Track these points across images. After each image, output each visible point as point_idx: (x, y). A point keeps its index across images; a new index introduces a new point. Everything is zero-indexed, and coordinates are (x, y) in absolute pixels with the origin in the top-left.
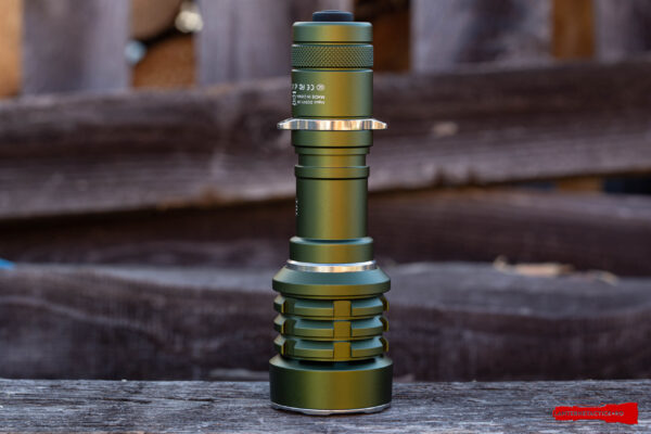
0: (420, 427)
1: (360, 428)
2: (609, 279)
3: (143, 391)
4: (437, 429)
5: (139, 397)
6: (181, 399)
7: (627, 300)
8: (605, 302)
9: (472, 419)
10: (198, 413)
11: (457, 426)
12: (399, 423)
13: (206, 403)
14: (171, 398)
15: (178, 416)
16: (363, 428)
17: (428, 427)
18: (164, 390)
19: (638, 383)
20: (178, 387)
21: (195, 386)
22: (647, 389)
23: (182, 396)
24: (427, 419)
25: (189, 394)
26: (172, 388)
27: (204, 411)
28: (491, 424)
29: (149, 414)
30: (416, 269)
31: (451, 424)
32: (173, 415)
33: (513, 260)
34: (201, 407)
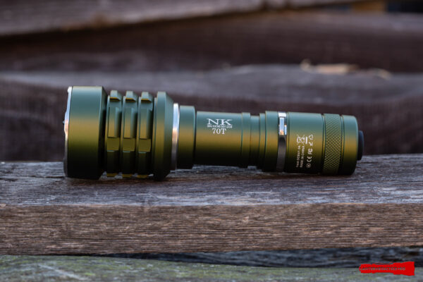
0: (216, 196)
1: (170, 198)
2: (384, 75)
3: (15, 171)
4: (229, 197)
5: (10, 176)
6: (41, 177)
7: (394, 91)
8: (377, 93)
9: (257, 190)
10: (50, 188)
11: (244, 195)
12: (200, 194)
13: (59, 180)
14: (34, 176)
15: (34, 190)
16: (173, 198)
17: (222, 196)
18: (30, 170)
19: (387, 157)
20: (41, 167)
21: (54, 166)
22: (394, 163)
23: (42, 174)
24: (223, 190)
25: (47, 173)
26: (36, 168)
27: (55, 187)
28: (270, 193)
29: (14, 189)
30: (245, 70)
31: (240, 193)
32: (31, 190)
33: (315, 62)
34: (54, 184)
